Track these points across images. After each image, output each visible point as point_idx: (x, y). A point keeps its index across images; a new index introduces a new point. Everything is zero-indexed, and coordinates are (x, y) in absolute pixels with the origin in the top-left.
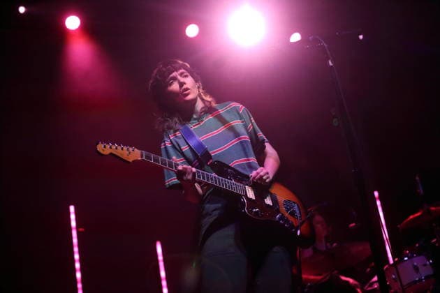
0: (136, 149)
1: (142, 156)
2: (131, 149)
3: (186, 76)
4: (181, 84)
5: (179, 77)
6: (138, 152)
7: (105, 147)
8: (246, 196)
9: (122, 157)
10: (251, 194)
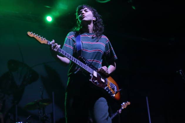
1: (48, 43)
6: (46, 41)
7: (31, 34)
8: (93, 74)
9: (38, 40)
10: (95, 74)
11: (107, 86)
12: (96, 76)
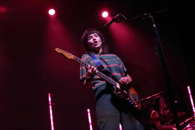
0: (72, 55)
1: (74, 58)
2: (70, 54)
3: (97, 36)
4: (94, 40)
5: (93, 37)
6: (73, 56)
7: (59, 50)
8: (116, 86)
9: (65, 55)
10: (118, 86)
11: (129, 96)
12: (119, 88)
